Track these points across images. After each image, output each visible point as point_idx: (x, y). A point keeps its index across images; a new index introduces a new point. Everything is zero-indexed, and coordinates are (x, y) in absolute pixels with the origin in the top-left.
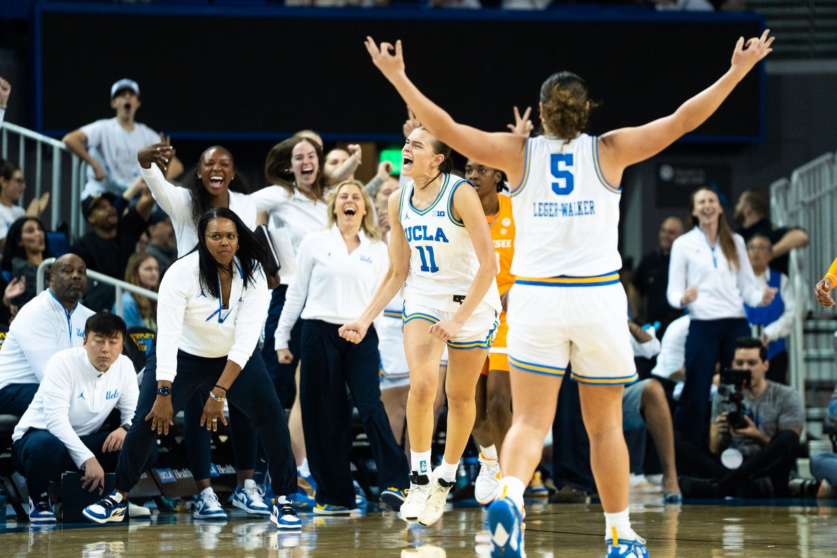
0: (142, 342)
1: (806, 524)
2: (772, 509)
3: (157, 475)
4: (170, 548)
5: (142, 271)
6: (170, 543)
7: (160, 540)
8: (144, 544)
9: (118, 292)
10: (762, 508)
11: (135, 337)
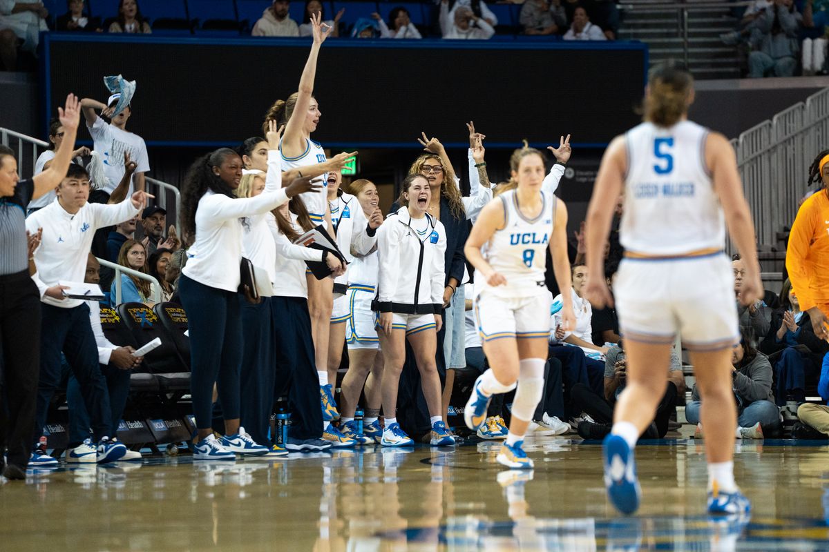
0: (138, 315)
1: (682, 460)
2: (656, 447)
3: (152, 425)
4: (162, 485)
5: (130, 255)
6: (162, 481)
7: (154, 478)
8: (141, 483)
9: (117, 273)
10: (649, 447)
11: (132, 311)
